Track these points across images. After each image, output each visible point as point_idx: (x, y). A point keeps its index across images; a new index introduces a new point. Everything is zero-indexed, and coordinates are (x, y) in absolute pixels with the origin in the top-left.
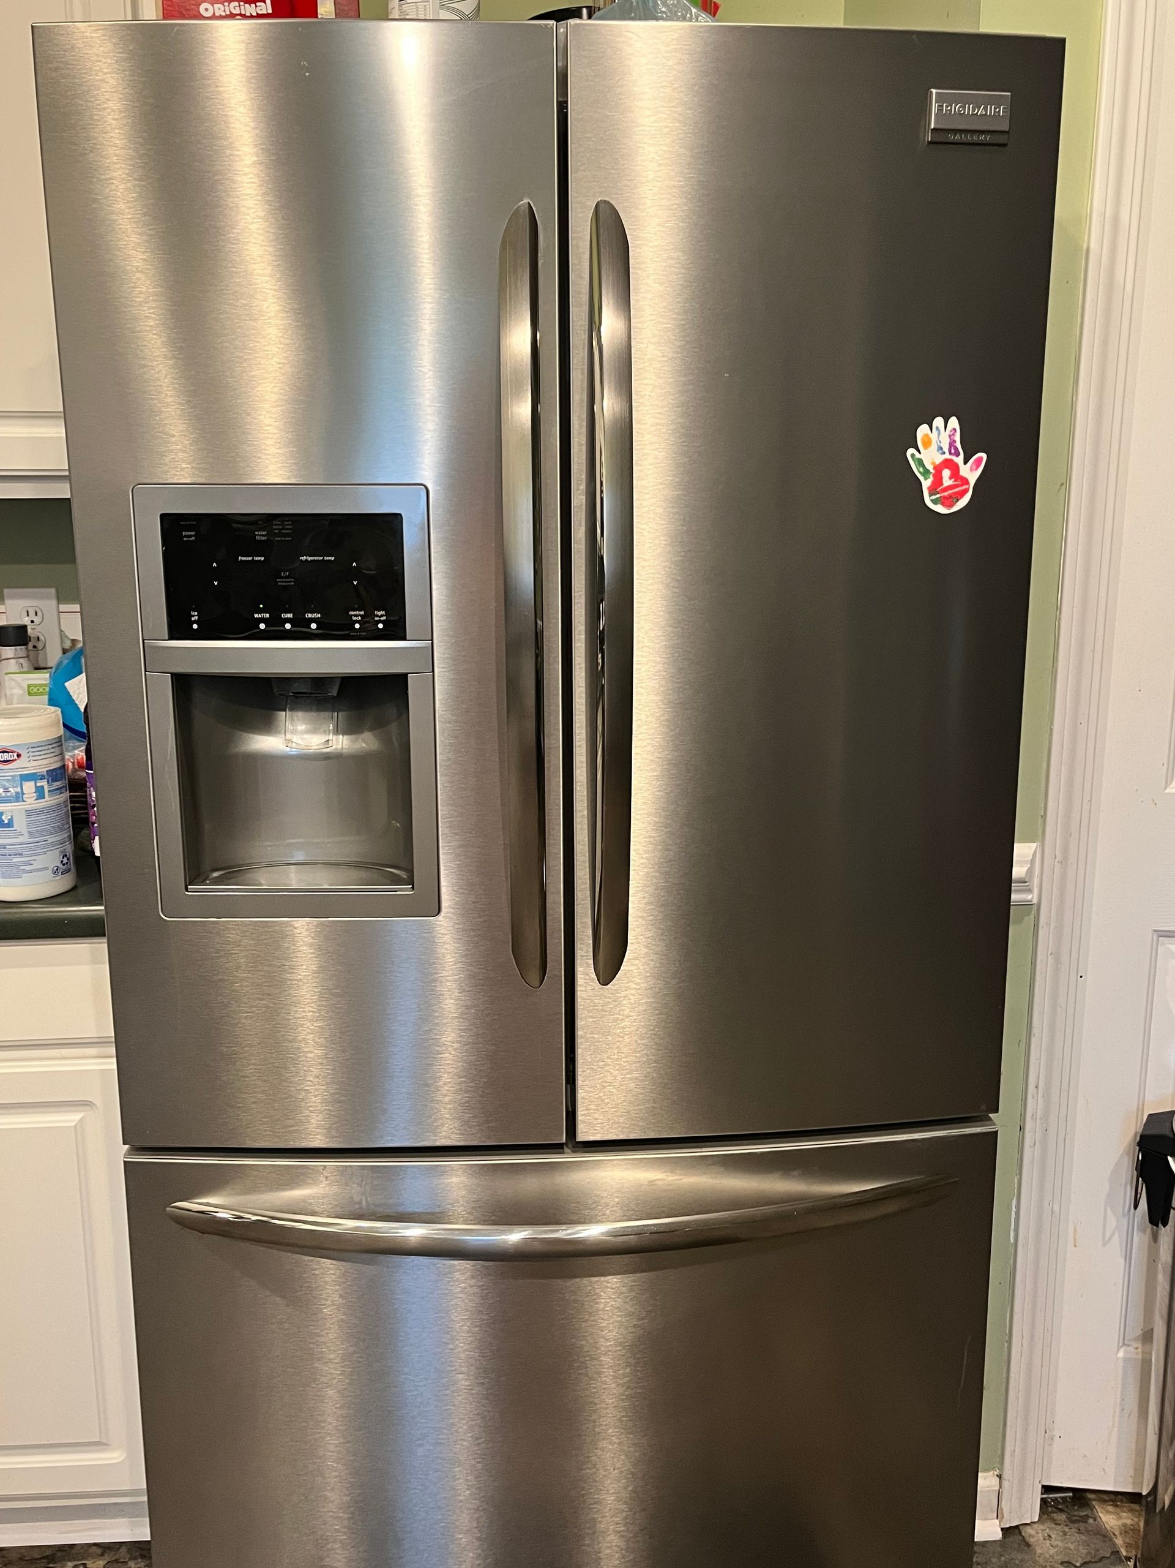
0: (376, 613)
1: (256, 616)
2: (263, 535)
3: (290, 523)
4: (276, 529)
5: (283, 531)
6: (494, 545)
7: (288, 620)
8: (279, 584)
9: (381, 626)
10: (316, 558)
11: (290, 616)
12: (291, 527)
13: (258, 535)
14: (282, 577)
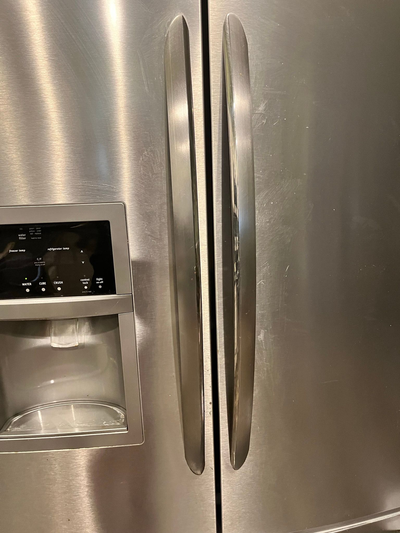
0: (97, 279)
1: (23, 284)
2: (23, 237)
3: (40, 228)
4: (31, 233)
5: (36, 234)
6: (167, 236)
7: (43, 286)
8: (36, 265)
9: (100, 287)
10: (58, 249)
11: (44, 283)
12: (40, 231)
13: (20, 237)
14: (38, 261)
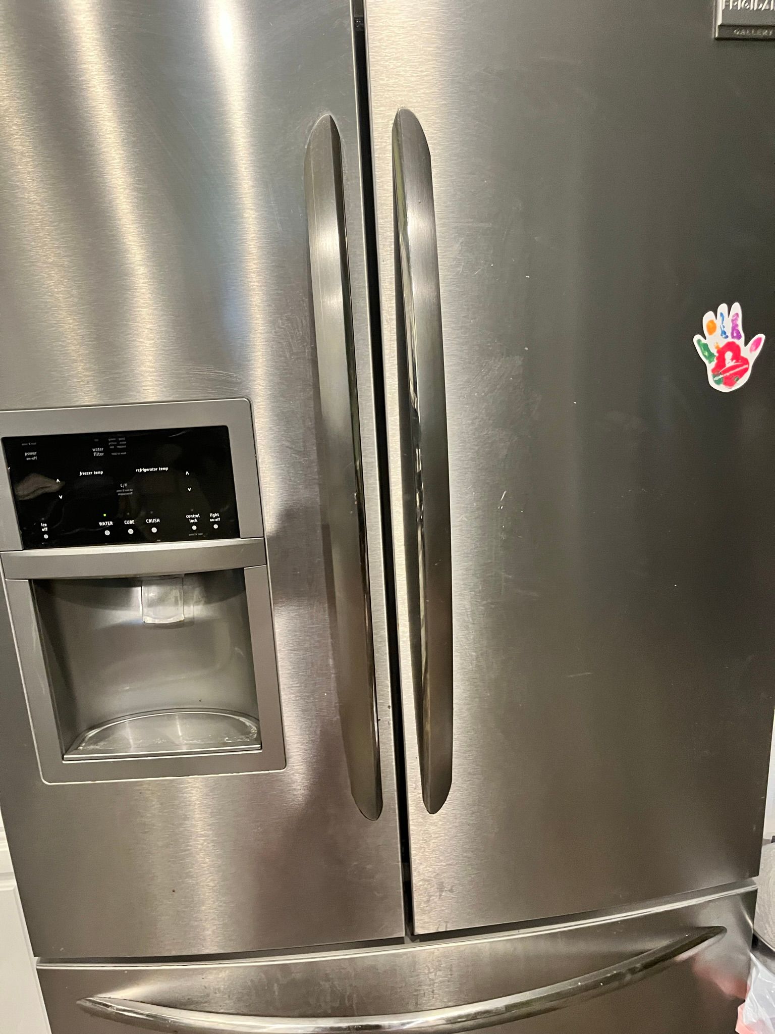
0: (211, 515)
1: (101, 524)
2: (100, 452)
3: (124, 439)
4: (111, 445)
5: (118, 447)
6: (315, 448)
7: (130, 526)
8: (119, 494)
9: (216, 526)
10: (151, 470)
11: (131, 522)
12: (125, 442)
13: (96, 452)
14: (121, 489)
